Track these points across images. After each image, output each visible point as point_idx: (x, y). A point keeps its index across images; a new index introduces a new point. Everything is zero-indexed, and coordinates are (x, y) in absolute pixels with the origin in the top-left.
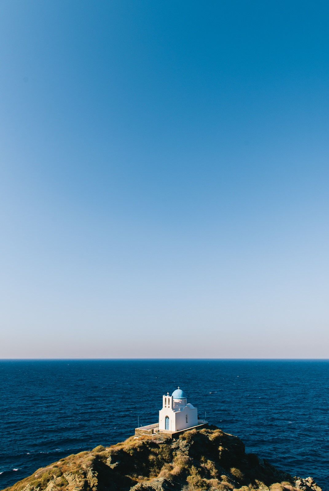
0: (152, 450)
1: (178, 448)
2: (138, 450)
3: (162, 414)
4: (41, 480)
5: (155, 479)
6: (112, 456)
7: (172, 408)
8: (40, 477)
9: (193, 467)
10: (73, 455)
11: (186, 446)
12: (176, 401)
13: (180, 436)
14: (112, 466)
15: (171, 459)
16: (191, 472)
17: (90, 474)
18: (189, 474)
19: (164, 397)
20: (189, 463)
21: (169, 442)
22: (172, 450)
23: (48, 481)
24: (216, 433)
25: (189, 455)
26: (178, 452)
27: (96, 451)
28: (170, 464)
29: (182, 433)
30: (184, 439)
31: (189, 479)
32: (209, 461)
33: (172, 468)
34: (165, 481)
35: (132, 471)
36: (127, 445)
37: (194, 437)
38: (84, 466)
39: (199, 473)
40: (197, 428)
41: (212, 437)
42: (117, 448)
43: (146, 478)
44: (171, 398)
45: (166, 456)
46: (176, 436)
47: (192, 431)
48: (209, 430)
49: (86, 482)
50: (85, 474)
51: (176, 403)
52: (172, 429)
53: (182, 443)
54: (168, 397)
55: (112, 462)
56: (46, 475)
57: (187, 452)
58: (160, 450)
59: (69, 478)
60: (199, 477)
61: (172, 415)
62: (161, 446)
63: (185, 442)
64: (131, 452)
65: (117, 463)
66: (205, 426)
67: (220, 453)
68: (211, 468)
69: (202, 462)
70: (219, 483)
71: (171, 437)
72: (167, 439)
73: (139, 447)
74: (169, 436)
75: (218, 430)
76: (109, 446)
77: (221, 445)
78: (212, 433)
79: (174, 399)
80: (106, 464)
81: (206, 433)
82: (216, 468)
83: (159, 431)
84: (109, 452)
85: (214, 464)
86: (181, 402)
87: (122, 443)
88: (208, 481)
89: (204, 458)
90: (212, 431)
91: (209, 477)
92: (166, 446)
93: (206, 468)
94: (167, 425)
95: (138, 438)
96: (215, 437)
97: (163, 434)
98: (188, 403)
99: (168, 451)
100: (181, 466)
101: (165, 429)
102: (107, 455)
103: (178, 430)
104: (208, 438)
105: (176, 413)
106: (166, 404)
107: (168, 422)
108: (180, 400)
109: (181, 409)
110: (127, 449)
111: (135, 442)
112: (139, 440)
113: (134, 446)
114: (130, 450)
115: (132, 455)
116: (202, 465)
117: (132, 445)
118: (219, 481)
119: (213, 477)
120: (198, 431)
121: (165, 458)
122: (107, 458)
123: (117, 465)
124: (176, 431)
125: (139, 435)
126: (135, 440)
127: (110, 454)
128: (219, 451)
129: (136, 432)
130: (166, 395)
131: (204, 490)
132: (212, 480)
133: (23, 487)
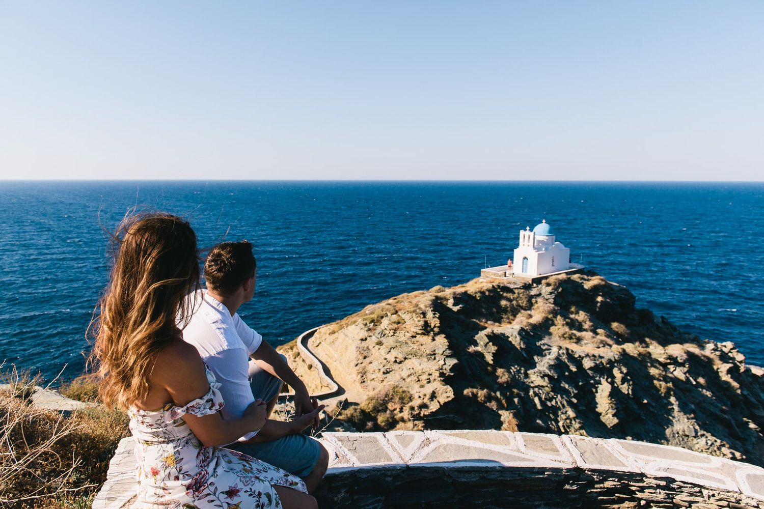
0: (505, 294)
1: (540, 295)
2: (487, 293)
3: (518, 254)
4: (374, 316)
5: (509, 326)
6: (455, 298)
7: (534, 247)
8: (372, 313)
9: (559, 317)
10: (406, 294)
11: (551, 293)
12: (538, 238)
13: (544, 281)
14: (455, 309)
15: (530, 306)
16: (556, 322)
17: (430, 315)
18: (553, 324)
19: (522, 233)
20: (555, 313)
21: (527, 287)
22: (532, 297)
23: (382, 317)
24: (595, 281)
25: (555, 303)
26: (539, 300)
27: (434, 291)
28: (529, 312)
29: (546, 278)
30: (548, 285)
31: (552, 329)
32: (581, 312)
33: (530, 316)
34: (522, 329)
35: (480, 315)
36: (473, 287)
37: (562, 283)
38: (422, 306)
39: (567, 324)
40: (567, 273)
41: (587, 285)
42: (459, 289)
43: (497, 324)
44: (532, 234)
45: (523, 302)
46: (538, 281)
47: (560, 277)
48: (585, 277)
49: (426, 322)
50: (424, 314)
51: (539, 242)
52: (532, 273)
53: (545, 290)
54: (527, 233)
55: (455, 305)
56: (378, 312)
57: (552, 301)
58: (515, 296)
59: (406, 317)
60: (567, 329)
61: (533, 256)
62: (516, 291)
63: (549, 289)
64: (478, 295)
65: (461, 306)
66: (579, 271)
67: (599, 304)
68: (583, 320)
69: (572, 313)
70: (594, 337)
71: (531, 282)
72: (525, 284)
73: (489, 290)
74: (528, 280)
75: (598, 277)
76: (450, 287)
77: (600, 295)
78: (588, 280)
79: (536, 236)
80: (448, 306)
81: (581, 280)
82: (590, 320)
83: (513, 274)
84: (450, 294)
85: (588, 316)
86: (547, 240)
87: (464, 285)
88: (578, 334)
89: (576, 308)
90: (589, 278)
91: (580, 329)
92: (524, 292)
93: (577, 320)
94: (524, 268)
95: (485, 281)
96: (593, 285)
97: (519, 277)
98: (556, 242)
99: (526, 298)
100: (544, 315)
101: (523, 272)
102: (448, 297)
103: (540, 274)
104: (583, 286)
105: (539, 254)
106: (524, 242)
107: (526, 264)
108: (545, 237)
109: (546, 249)
110: (472, 292)
111: (482, 285)
112: (487, 283)
113: (481, 289)
114: (476, 293)
115: (478, 298)
116: (572, 316)
117: (478, 288)
118: (594, 335)
119: (586, 330)
120: (569, 276)
121: (521, 305)
122: (448, 300)
123: (460, 307)
124: (537, 275)
125: (487, 277)
126: (481, 283)
127: (452, 296)
128: (598, 302)
129: (482, 274)
130: (525, 230)
131: (573, 342)
132: (583, 334)
133: (355, 322)
